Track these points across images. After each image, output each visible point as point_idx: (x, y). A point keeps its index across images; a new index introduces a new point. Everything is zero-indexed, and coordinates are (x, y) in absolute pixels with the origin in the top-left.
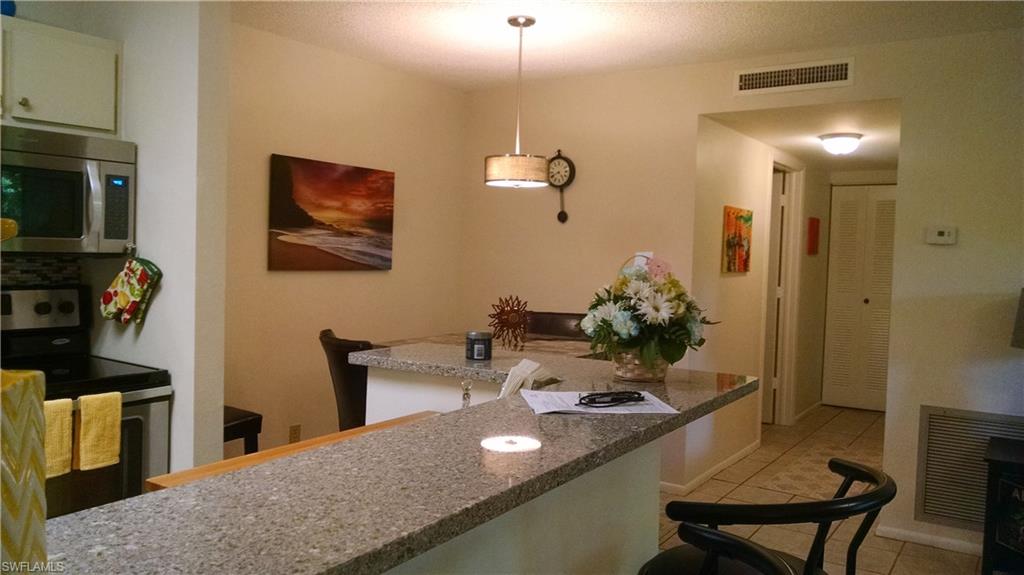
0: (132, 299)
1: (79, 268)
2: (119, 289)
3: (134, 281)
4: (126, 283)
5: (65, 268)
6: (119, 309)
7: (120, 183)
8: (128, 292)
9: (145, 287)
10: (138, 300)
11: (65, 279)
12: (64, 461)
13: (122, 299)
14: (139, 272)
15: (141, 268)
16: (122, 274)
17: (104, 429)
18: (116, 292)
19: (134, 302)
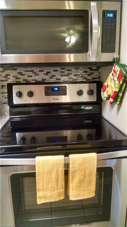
0: (114, 90)
1: (100, 73)
2: (109, 83)
3: (116, 79)
4: (112, 80)
5: (93, 73)
6: (109, 95)
7: (111, 15)
8: (113, 86)
9: (121, 82)
10: (117, 90)
11: (93, 78)
12: (59, 193)
13: (110, 89)
14: (118, 73)
15: (119, 69)
16: (111, 74)
17: (85, 177)
18: (108, 85)
19: (115, 92)
